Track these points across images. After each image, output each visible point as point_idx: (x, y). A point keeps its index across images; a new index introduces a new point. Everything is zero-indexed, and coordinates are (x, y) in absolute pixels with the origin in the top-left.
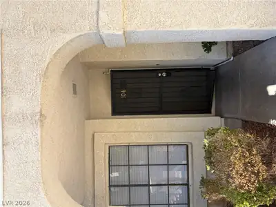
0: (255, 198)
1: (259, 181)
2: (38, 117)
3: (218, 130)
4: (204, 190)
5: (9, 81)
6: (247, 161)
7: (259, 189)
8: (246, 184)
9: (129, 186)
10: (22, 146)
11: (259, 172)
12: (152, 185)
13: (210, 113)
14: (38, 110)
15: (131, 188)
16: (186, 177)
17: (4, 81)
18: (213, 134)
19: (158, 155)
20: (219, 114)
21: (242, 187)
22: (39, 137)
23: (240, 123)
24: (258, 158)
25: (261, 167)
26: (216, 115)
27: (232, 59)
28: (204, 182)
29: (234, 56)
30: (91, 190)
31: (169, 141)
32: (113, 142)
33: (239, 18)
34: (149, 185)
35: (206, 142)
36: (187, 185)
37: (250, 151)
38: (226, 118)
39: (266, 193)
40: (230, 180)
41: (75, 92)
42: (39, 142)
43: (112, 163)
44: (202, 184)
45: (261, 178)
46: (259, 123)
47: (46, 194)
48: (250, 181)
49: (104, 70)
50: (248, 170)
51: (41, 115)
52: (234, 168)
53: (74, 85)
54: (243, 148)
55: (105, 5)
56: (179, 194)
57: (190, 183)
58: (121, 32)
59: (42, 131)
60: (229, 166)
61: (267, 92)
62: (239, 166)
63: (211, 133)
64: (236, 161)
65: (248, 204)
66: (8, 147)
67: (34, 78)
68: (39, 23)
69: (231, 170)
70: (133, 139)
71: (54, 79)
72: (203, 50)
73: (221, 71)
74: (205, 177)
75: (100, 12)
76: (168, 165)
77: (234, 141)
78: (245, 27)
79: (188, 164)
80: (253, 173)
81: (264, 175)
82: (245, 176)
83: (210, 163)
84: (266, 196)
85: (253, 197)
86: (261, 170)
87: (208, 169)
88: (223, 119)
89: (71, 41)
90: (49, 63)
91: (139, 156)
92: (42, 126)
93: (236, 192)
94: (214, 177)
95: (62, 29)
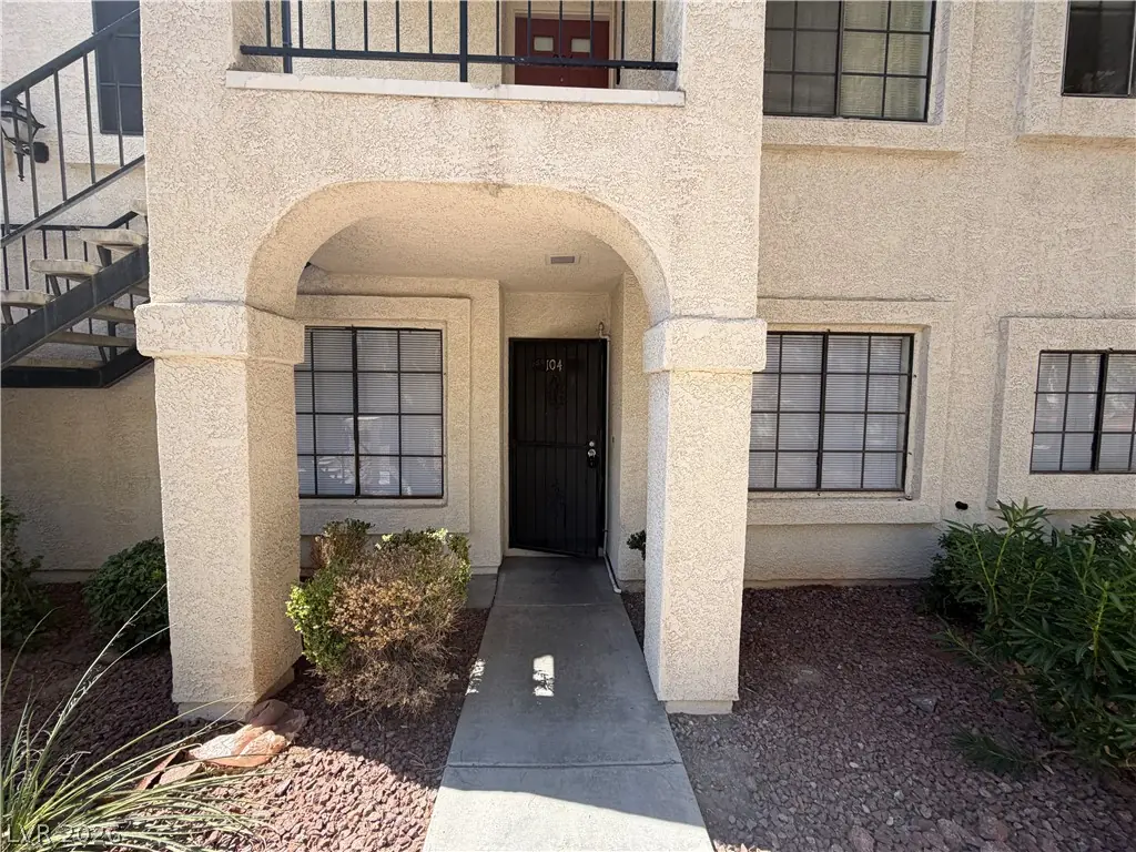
0: (316, 627)
1: (354, 635)
2: (495, 179)
3: (465, 558)
4: (343, 528)
5: (573, 119)
6: (394, 612)
7: (336, 635)
8: (347, 609)
9: (355, 371)
10: (433, 141)
11: (372, 634)
12: (356, 422)
13: (511, 546)
14: (510, 179)
15: (351, 375)
16: (380, 493)
17: (574, 109)
18: (455, 548)
19: (420, 435)
20: (507, 563)
21: (340, 600)
22: (452, 179)
23: (484, 603)
24: (399, 634)
25: (381, 640)
26: (505, 558)
27: (617, 590)
28: (359, 529)
29: (622, 594)
30: (346, 288)
31: (450, 460)
32: (450, 339)
33: (685, 600)
34: (356, 414)
35: (441, 534)
36: (358, 494)
37: (415, 618)
38: (497, 577)
39: (327, 649)
40: (355, 579)
41: (555, 260)
42: (440, 180)
43: (404, 335)
44: (355, 523)
45: (358, 639)
46: (480, 639)
47: (325, 190)
48: (352, 617)
49: (607, 324)
50: (374, 612)
51: (500, 187)
52: (380, 586)
53: (571, 260)
54: (422, 605)
55: (722, 334)
56: (344, 479)
57: (361, 502)
58: (666, 365)
59: (463, 185)
60: (385, 579)
61: (540, 656)
62: (383, 597)
63: (458, 543)
64: (393, 590)
65: (305, 612)
66: (430, 108)
67: (578, 174)
68: (694, 192)
69: (375, 582)
70: (455, 383)
71: (578, 218)
72: (633, 532)
73: (595, 571)
74: (369, 531)
75: (709, 323)
76: (400, 456)
77: (436, 588)
78: (665, 612)
79: (401, 496)
80: (371, 623)
81: (365, 645)
82: (363, 608)
83: (396, 541)
84: (322, 648)
85: (319, 623)
86: (375, 638)
87: (385, 538)
88: (495, 571)
89: (655, 259)
90: (609, 208)
91: (418, 395)
92: (476, 187)
93: (329, 590)
94: (367, 549)
95: (679, 241)
